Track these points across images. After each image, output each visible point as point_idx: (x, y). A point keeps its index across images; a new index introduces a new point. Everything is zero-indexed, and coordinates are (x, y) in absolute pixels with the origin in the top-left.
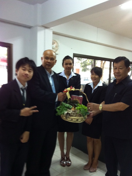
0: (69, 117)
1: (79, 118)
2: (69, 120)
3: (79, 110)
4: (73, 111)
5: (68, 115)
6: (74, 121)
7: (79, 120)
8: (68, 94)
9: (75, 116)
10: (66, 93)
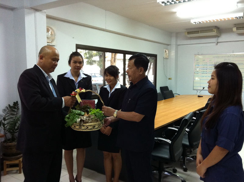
0: (84, 125)
1: (95, 123)
2: (83, 129)
3: (94, 115)
4: (87, 117)
5: (82, 123)
6: (90, 129)
7: (97, 127)
8: (78, 97)
9: (91, 123)
10: (75, 96)
